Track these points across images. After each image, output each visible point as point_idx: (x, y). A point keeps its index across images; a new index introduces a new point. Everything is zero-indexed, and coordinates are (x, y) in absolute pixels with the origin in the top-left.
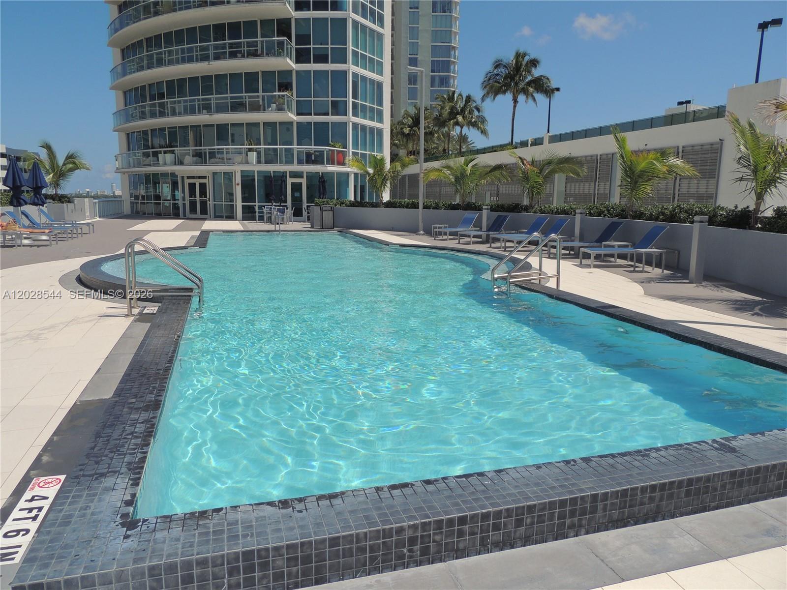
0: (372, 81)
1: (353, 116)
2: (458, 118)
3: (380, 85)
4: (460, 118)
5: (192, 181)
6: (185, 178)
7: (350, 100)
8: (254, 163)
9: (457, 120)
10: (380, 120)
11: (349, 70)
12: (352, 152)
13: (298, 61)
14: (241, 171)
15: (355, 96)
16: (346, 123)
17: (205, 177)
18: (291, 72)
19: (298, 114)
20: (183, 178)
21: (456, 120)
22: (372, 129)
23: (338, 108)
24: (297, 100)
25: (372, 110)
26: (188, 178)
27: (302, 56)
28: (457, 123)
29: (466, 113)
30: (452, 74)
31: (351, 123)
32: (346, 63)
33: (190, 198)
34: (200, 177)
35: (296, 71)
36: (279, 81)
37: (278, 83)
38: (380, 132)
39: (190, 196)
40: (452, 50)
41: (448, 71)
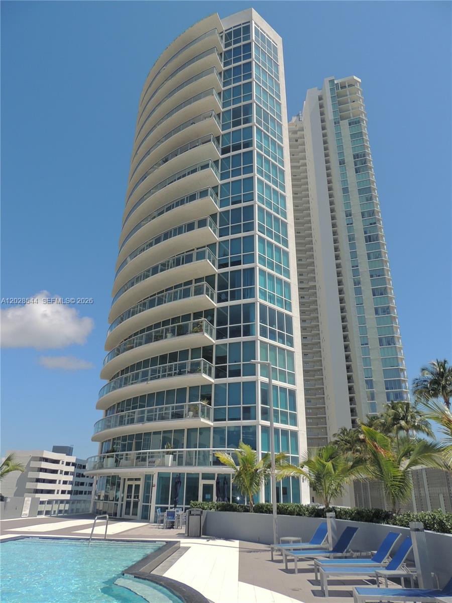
0: (283, 390)
1: (262, 419)
2: (401, 423)
3: (292, 393)
4: (403, 423)
5: (130, 483)
6: (126, 480)
7: (260, 405)
8: (170, 465)
9: (401, 424)
10: (295, 424)
11: (258, 380)
12: (262, 453)
13: (217, 376)
14: (158, 473)
15: (265, 401)
16: (256, 426)
17: (139, 479)
18: (211, 385)
19: (215, 420)
20: (125, 479)
21: (399, 425)
22: (285, 432)
23: (249, 413)
24: (214, 409)
25: (284, 414)
26: (129, 480)
27: (220, 373)
28: (401, 428)
29: (409, 418)
30: (404, 390)
31: (260, 427)
32: (255, 375)
33: (128, 499)
34: (136, 479)
35: (215, 385)
36: (202, 394)
37: (201, 395)
38: (295, 434)
39: (128, 497)
40: (401, 372)
41: (400, 387)
